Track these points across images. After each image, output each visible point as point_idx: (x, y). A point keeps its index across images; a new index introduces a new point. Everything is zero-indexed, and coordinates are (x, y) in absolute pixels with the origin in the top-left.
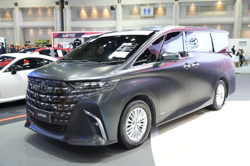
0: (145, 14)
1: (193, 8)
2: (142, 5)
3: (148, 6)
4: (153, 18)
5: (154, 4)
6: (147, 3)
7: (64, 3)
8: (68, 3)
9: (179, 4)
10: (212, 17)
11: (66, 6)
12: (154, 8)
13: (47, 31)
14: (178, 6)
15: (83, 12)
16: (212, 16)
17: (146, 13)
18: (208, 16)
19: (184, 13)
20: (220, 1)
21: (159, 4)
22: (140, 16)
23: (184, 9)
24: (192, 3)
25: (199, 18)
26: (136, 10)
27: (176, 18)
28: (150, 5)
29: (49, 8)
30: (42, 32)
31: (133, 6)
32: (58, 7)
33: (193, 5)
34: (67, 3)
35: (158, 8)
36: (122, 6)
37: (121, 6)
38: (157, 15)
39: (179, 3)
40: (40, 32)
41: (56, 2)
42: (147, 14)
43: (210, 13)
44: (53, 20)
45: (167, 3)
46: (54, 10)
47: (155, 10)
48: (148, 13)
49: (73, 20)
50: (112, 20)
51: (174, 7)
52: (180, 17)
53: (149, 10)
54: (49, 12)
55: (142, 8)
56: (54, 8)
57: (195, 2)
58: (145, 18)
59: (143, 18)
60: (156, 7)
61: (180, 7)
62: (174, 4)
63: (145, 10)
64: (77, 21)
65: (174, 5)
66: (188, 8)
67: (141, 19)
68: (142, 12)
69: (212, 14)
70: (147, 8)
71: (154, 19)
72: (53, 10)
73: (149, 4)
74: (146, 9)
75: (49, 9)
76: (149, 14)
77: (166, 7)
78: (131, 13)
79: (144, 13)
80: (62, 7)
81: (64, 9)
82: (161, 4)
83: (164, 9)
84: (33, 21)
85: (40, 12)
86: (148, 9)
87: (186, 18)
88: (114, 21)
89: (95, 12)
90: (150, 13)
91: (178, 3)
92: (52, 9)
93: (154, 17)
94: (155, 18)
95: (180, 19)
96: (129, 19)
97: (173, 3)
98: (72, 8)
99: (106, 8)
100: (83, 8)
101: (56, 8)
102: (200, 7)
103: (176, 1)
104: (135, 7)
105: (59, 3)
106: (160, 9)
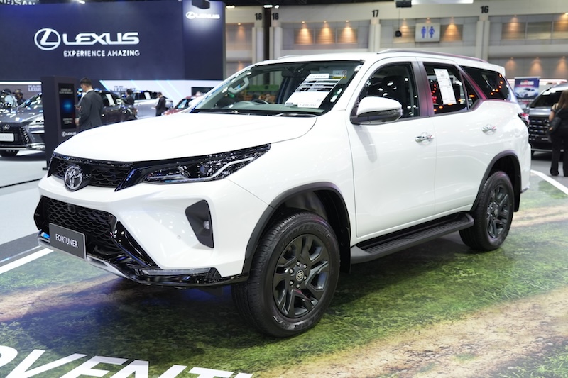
0: (423, 37)
1: (514, 25)
2: (417, 20)
3: (428, 22)
4: (437, 45)
5: (440, 18)
6: (428, 16)
7: (272, 17)
8: (279, 16)
9: (489, 19)
10: (551, 44)
11: (274, 23)
12: (441, 27)
13: (236, 68)
14: (488, 23)
15: (305, 33)
16: (551, 41)
17: (426, 35)
18: (544, 42)
19: (498, 36)
20: (567, 14)
21: (450, 18)
22: (413, 41)
23: (498, 28)
24: (513, 16)
25: (526, 44)
26: (405, 28)
27: (483, 45)
28: (433, 20)
29: (242, 24)
31: (400, 21)
32: (259, 23)
33: (514, 19)
34: (276, 17)
35: (447, 26)
36: (381, 21)
37: (378, 22)
38: (445, 39)
39: (490, 16)
41: (256, 14)
42: (427, 37)
43: (546, 36)
44: (249, 48)
45: (464, 17)
46: (254, 29)
47: (443, 29)
48: (429, 35)
49: (285, 46)
51: (480, 24)
52: (490, 44)
53: (432, 31)
54: (241, 33)
55: (419, 26)
56: (252, 25)
57: (519, 16)
58: (423, 43)
59: (418, 45)
60: (444, 23)
61: (491, 24)
62: (480, 18)
63: (424, 30)
64: (293, 49)
65: (479, 20)
66: (505, 26)
67: (415, 46)
68: (419, 34)
69: (551, 37)
70: (428, 25)
71: (439, 46)
72: (251, 30)
73: (430, 18)
74: (426, 28)
75: (241, 28)
76: (431, 37)
77: (462, 23)
79: (421, 35)
80: (267, 26)
81: (271, 29)
82: (455, 18)
83: (460, 28)
86: (430, 28)
87: (500, 45)
89: (326, 32)
90: (433, 36)
91: (487, 17)
92: (248, 27)
93: (440, 42)
94: (442, 43)
95: (491, 47)
96: (392, 45)
97: (478, 17)
98: (283, 26)
99: (348, 24)
100: (304, 26)
101: (255, 25)
102: (529, 24)
103: (484, 14)
104: (404, 23)
105: (263, 16)
106: (452, 27)
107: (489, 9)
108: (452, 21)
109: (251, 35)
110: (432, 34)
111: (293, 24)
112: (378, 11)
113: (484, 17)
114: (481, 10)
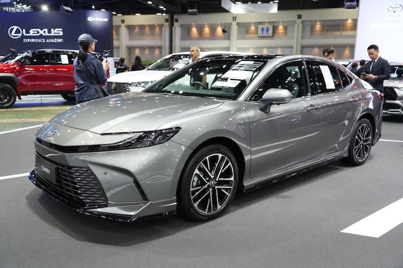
0: (263, 33)
1: (318, 27)
2: (260, 23)
3: (266, 24)
4: (272, 38)
5: (273, 22)
6: (266, 20)
7: (174, 20)
8: (179, 20)
9: (302, 23)
10: (340, 38)
11: (176, 24)
12: (274, 27)
13: (154, 51)
14: (301, 26)
15: (194, 30)
16: (340, 37)
17: (264, 32)
18: (336, 37)
19: (308, 33)
20: (350, 20)
21: (279, 22)
22: (257, 36)
23: (308, 28)
24: (317, 21)
25: (325, 38)
26: (253, 28)
27: (297, 39)
28: (269, 23)
29: (158, 25)
30: (149, 51)
31: (250, 24)
32: (167, 24)
33: (318, 23)
34: (177, 21)
35: (278, 27)
36: (238, 24)
37: (236, 24)
38: (276, 35)
39: (302, 21)
40: (147, 52)
41: (165, 19)
42: (265, 34)
43: (338, 33)
44: (161, 39)
45: (288, 21)
46: (163, 28)
47: (275, 29)
48: (266, 32)
49: (183, 39)
50: (225, 40)
51: (296, 25)
52: (303, 38)
53: (268, 29)
54: (157, 30)
55: (260, 27)
56: (163, 25)
57: (320, 21)
58: (263, 37)
59: (261, 38)
60: (275, 25)
61: (303, 26)
63: (263, 29)
64: (187, 40)
65: (296, 23)
66: (313, 28)
67: (259, 39)
68: (260, 31)
69: (340, 34)
70: (265, 26)
72: (162, 28)
73: (268, 22)
75: (157, 27)
77: (287, 25)
78: (247, 31)
79: (261, 32)
80: (172, 25)
81: (173, 27)
82: (282, 22)
83: (285, 28)
84: (140, 39)
85: (147, 30)
86: (266, 28)
87: (309, 39)
88: (228, 41)
89: (207, 30)
90: (269, 33)
91: (301, 21)
92: (161, 26)
93: (273, 36)
94: (274, 38)
95: (303, 40)
96: (245, 38)
97: (295, 21)
98: (182, 26)
99: (219, 26)
100: (194, 26)
101: (165, 25)
102: (327, 26)
103: (299, 19)
104: (253, 25)
105: (169, 20)
106: (281, 27)
107: (302, 16)
108: (281, 23)
109: (162, 31)
110: (267, 32)
111: (187, 25)
112: (236, 17)
113: (299, 21)
114: (297, 17)
